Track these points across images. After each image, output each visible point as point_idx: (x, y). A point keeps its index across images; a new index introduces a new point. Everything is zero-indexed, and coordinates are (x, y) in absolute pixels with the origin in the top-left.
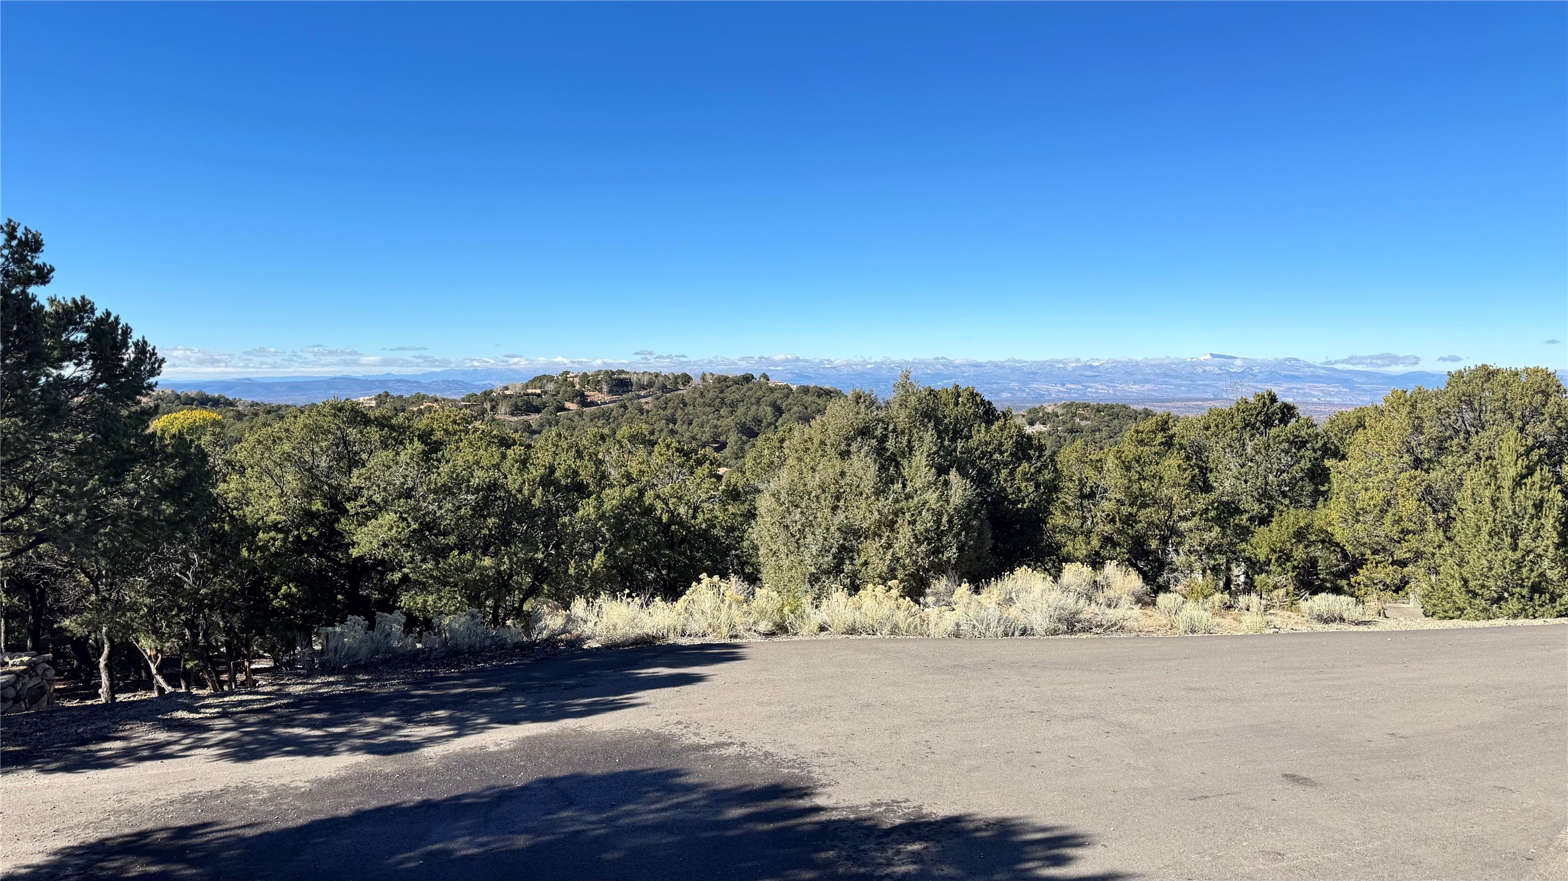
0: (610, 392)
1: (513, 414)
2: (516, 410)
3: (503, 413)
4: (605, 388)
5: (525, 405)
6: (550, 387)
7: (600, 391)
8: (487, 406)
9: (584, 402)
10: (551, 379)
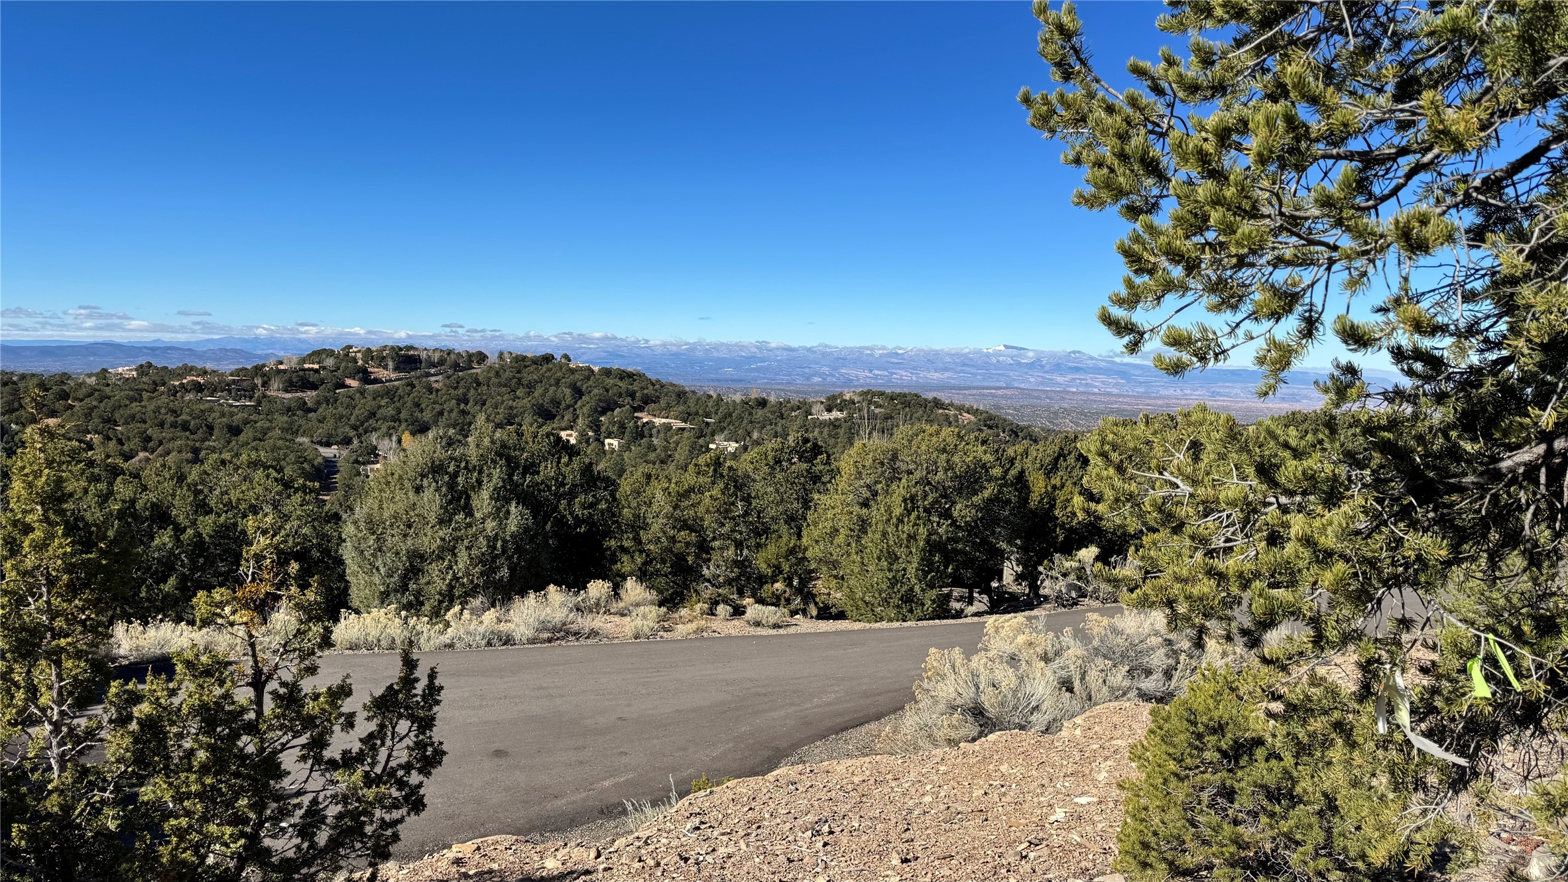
0: (396, 369)
1: (287, 391)
2: (290, 386)
3: (275, 390)
4: (391, 365)
5: (300, 380)
6: (330, 362)
7: (385, 367)
8: (258, 381)
9: (366, 378)
10: (330, 353)
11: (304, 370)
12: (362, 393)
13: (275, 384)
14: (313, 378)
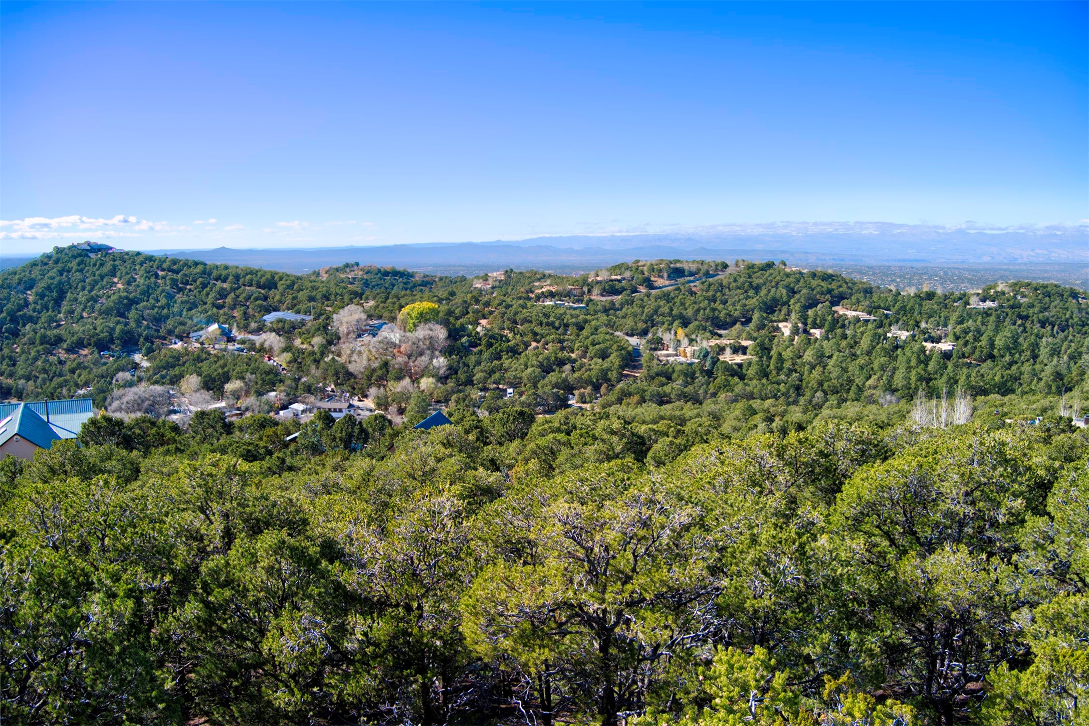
4: (665, 275)
5: (611, 289)
6: (627, 274)
7: (662, 277)
8: (585, 289)
9: (650, 286)
10: (628, 268)
11: (612, 280)
12: (648, 295)
13: (596, 291)
14: (618, 286)
